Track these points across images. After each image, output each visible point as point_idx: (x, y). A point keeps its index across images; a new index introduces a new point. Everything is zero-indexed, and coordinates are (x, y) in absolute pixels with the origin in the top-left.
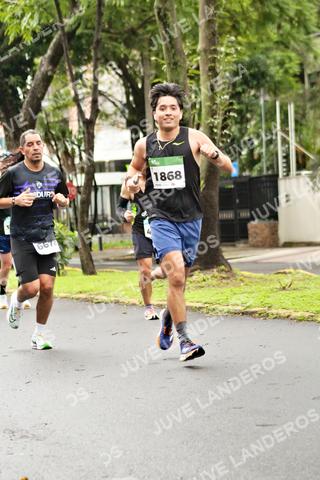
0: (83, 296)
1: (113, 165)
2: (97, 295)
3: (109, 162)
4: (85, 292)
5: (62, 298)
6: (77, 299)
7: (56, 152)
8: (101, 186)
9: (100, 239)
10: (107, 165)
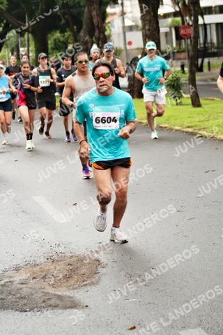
0: (190, 130)
1: (217, 9)
2: (200, 130)
3: (216, 7)
4: (192, 127)
5: (177, 130)
6: (187, 132)
7: (178, 4)
8: (210, 24)
9: (209, 63)
10: (213, 9)
